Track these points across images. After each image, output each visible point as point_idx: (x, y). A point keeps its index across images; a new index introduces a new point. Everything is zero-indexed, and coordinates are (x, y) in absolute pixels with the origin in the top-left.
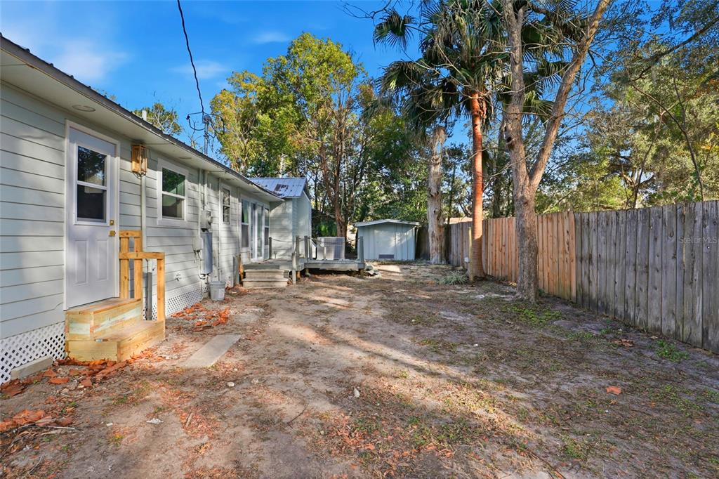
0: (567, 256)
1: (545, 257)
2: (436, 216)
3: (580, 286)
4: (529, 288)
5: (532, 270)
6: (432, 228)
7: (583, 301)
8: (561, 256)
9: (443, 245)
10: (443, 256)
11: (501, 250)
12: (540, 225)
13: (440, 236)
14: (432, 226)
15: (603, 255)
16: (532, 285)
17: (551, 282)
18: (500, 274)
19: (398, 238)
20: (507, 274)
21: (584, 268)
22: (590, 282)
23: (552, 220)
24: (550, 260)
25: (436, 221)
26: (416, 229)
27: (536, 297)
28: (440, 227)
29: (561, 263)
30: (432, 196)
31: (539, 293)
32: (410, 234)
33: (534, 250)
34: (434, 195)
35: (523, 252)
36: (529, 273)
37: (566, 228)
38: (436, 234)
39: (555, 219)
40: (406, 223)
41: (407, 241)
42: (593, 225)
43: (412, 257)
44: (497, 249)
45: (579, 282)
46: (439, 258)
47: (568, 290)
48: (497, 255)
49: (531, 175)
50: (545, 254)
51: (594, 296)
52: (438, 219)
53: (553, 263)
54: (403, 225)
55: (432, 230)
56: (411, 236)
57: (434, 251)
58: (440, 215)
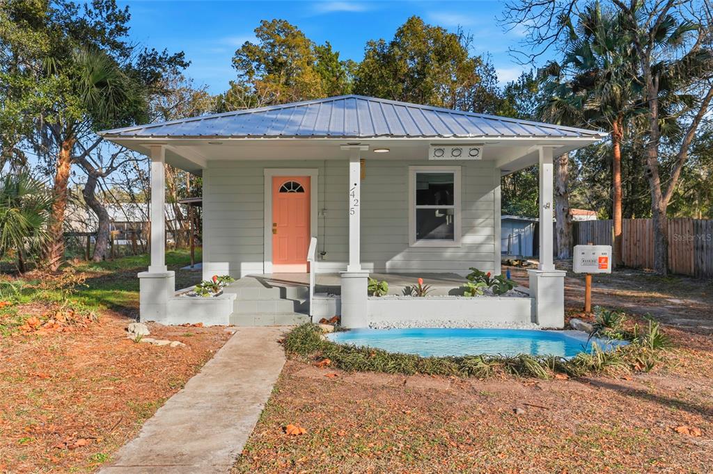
0: (688, 247)
1: (673, 248)
2: (565, 213)
3: (696, 265)
4: (663, 267)
5: (665, 256)
7: (698, 273)
8: (684, 247)
10: (571, 251)
11: (635, 245)
12: (669, 226)
13: (568, 233)
14: (561, 223)
15: (709, 245)
16: (665, 266)
17: (678, 265)
18: (635, 263)
19: (515, 235)
20: (641, 263)
21: (699, 253)
22: (702, 262)
23: (678, 222)
24: (677, 251)
25: (565, 218)
26: (533, 225)
27: (667, 273)
28: (568, 224)
29: (684, 251)
30: (560, 195)
31: (669, 271)
32: (528, 230)
33: (666, 243)
34: (562, 194)
35: (659, 244)
36: (663, 258)
37: (688, 228)
38: (565, 231)
39: (680, 222)
40: (526, 219)
41: (525, 238)
42: (704, 228)
43: (530, 253)
44: (632, 244)
45: (696, 262)
46: (568, 253)
47: (689, 268)
48: (632, 249)
49: (664, 195)
50: (673, 246)
51: (705, 270)
52: (567, 217)
53: (679, 252)
54: (522, 221)
55: (560, 226)
56: (528, 233)
57: (563, 246)
58: (568, 213)
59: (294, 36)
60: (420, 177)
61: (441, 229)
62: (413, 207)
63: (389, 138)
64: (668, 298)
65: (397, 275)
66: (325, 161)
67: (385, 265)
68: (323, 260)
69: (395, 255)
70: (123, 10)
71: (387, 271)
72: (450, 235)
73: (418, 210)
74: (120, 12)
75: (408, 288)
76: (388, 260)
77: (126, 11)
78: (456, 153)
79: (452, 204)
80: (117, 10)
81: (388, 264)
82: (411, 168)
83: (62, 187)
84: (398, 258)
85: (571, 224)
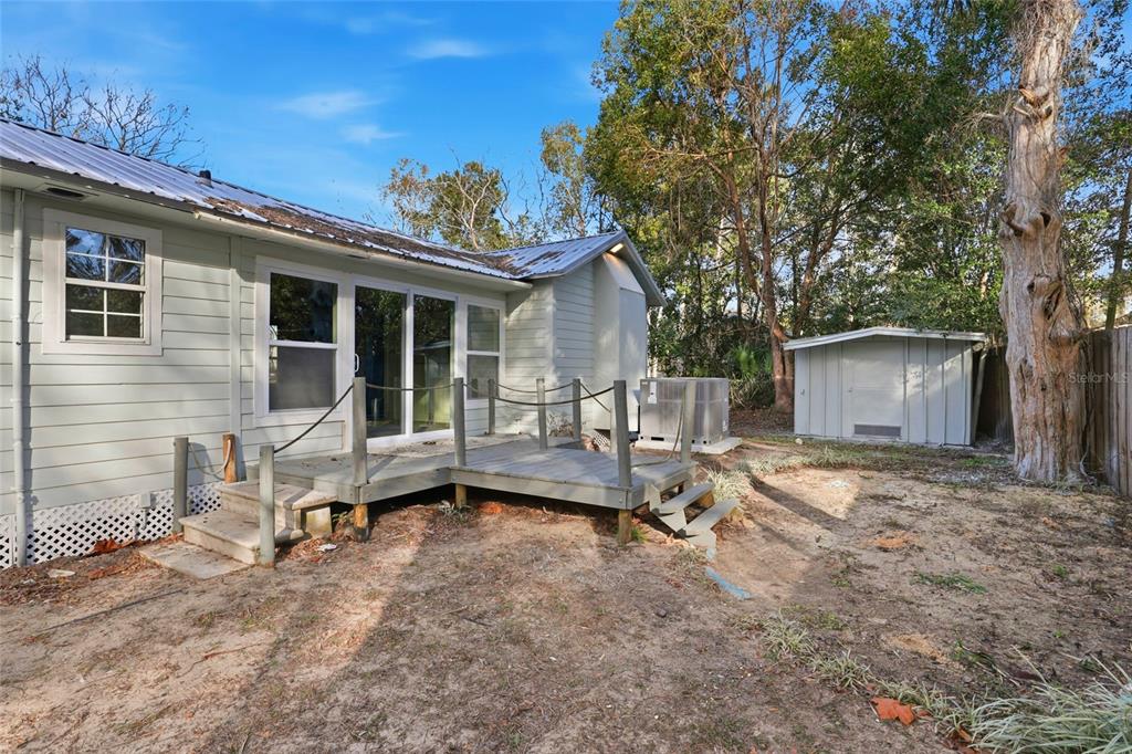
2: (1040, 301)
6: (1024, 347)
9: (1071, 410)
10: (1074, 448)
13: (1059, 376)
14: (1022, 339)
19: (913, 380)
25: (1040, 320)
26: (976, 356)
28: (1056, 342)
30: (1019, 232)
32: (958, 367)
34: (1027, 227)
38: (1041, 367)
40: (936, 335)
41: (946, 391)
43: (959, 433)
46: (1050, 457)
52: (1047, 313)
54: (929, 343)
56: (958, 375)
57: (1028, 430)
58: (1055, 296)
85: (1071, 341)
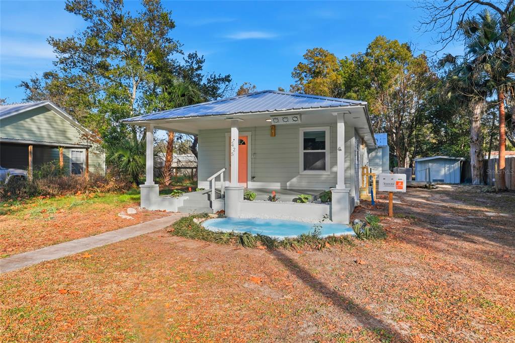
2: (477, 154)
9: (482, 173)
10: (482, 179)
13: (480, 167)
14: (474, 161)
19: (447, 168)
25: (476, 157)
26: (461, 162)
28: (479, 161)
32: (457, 165)
34: (475, 141)
38: (477, 166)
40: (453, 158)
41: (454, 171)
43: (457, 181)
46: (479, 181)
52: (478, 156)
54: (451, 160)
55: (473, 163)
56: (457, 167)
58: (479, 153)
59: (326, 56)
60: (305, 134)
61: (319, 163)
62: (302, 151)
63: (242, 114)
64: (486, 211)
65: (292, 191)
66: (255, 127)
67: (286, 184)
68: (254, 181)
69: (292, 179)
70: (201, 58)
71: (288, 188)
72: (323, 168)
73: (305, 153)
74: (199, 59)
75: (270, 197)
76: (287, 182)
77: (202, 58)
78: (285, 120)
79: (325, 149)
80: (198, 58)
81: (288, 184)
82: (300, 129)
83: (171, 145)
84: (294, 180)
85: (482, 161)
